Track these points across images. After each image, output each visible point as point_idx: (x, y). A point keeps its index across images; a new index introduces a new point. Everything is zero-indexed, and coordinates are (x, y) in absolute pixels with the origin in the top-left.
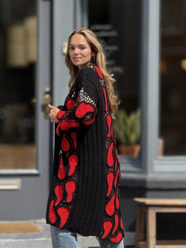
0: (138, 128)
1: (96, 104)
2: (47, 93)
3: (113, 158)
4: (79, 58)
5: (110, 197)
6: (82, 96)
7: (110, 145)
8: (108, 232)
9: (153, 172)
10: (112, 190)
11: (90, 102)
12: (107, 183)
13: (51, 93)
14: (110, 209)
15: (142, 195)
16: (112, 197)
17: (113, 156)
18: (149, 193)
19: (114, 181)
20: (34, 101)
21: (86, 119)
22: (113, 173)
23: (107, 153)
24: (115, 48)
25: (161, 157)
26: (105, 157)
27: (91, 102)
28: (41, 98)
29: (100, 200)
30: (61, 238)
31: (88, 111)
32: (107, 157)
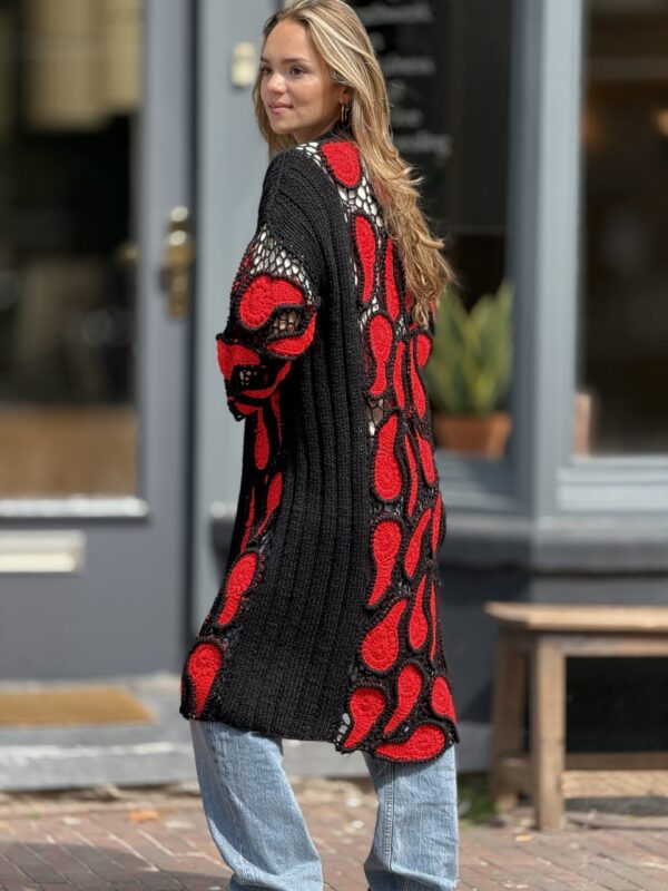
0: (502, 355)
1: (311, 280)
2: (177, 226)
3: (397, 472)
4: (284, 106)
5: (381, 607)
6: (257, 255)
7: (382, 426)
8: (368, 729)
9: (557, 512)
10: (389, 583)
11: (288, 273)
12: (372, 560)
13: (191, 226)
14: (380, 651)
15: (516, 594)
16: (391, 608)
17: (399, 463)
18: (539, 588)
19: (402, 553)
20: (131, 253)
21: (276, 332)
22: (400, 525)
23: (373, 454)
24: (421, 66)
25: (584, 459)
26: (365, 470)
27: (293, 274)
28: (156, 244)
29: (341, 617)
30: (225, 744)
31: (280, 304)
32: (371, 467)
